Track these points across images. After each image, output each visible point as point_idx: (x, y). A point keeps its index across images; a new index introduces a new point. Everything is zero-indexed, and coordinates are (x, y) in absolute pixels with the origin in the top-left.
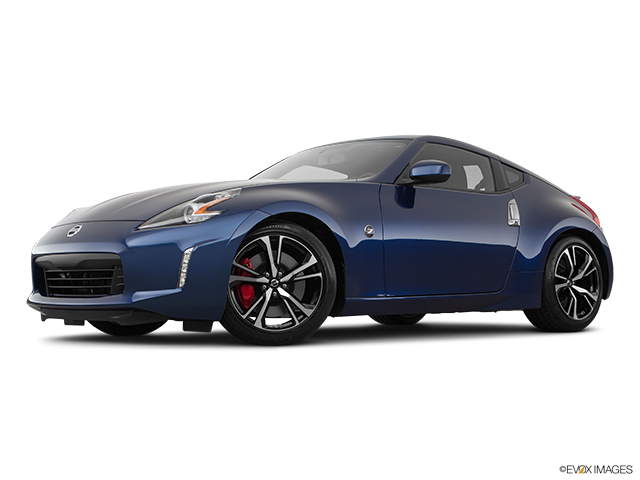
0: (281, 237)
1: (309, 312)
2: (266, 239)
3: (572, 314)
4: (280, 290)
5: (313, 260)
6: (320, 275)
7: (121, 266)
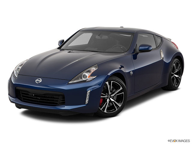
0: (112, 82)
1: (120, 106)
2: (107, 83)
3: (175, 85)
4: (111, 99)
5: (121, 88)
6: (123, 93)
7: (64, 96)
